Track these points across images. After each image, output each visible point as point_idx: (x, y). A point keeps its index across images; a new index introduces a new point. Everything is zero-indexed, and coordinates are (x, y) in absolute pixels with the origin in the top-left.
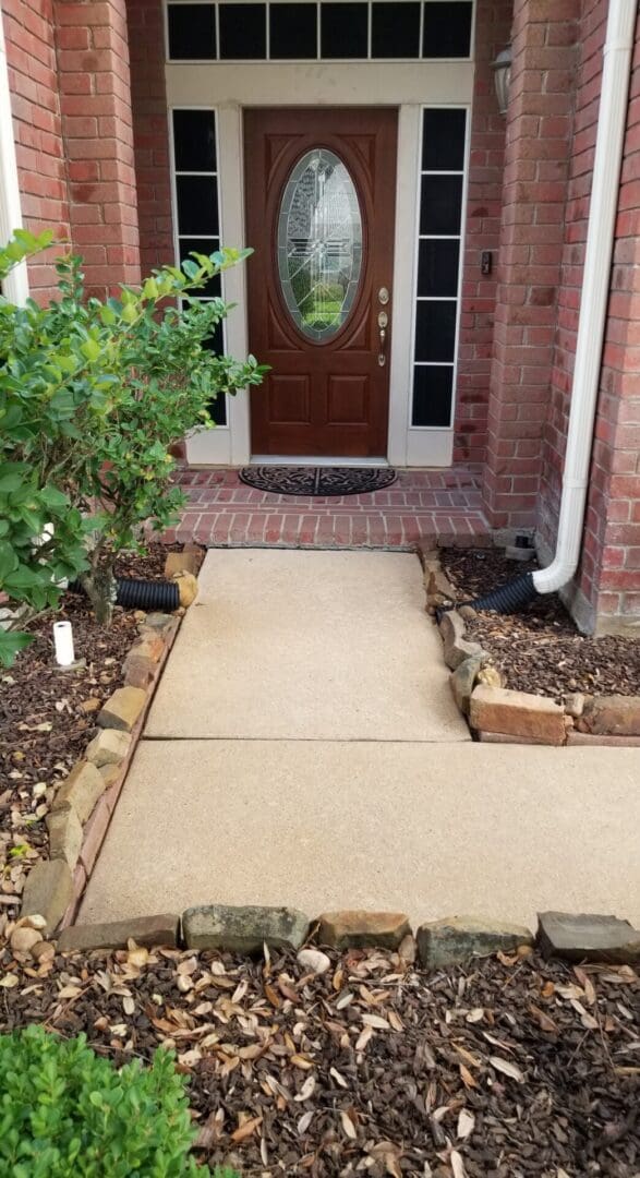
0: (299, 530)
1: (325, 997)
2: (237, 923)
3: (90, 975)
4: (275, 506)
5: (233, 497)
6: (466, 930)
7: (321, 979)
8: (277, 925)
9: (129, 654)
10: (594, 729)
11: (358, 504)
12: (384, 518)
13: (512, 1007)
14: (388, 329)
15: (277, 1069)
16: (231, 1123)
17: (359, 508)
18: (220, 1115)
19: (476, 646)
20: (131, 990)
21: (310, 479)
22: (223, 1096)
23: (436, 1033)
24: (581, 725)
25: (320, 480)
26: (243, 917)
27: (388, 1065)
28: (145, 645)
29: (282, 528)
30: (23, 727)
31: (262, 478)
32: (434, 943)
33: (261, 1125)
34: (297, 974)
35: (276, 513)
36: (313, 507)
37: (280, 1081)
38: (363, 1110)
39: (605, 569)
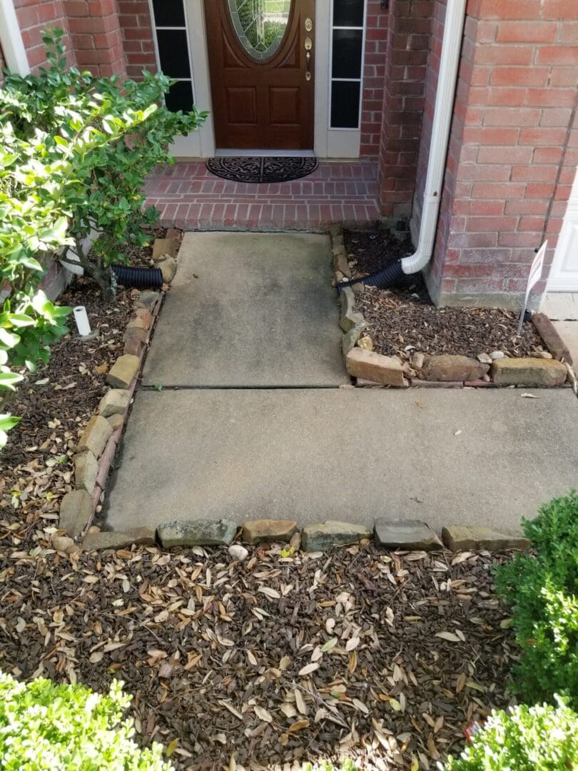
0: (247, 218)
1: (243, 576)
2: (191, 532)
3: (103, 566)
4: (231, 196)
5: (202, 189)
6: (329, 533)
7: (242, 564)
8: (216, 532)
9: (128, 326)
10: (428, 378)
11: (291, 194)
12: (308, 206)
13: (352, 579)
14: (312, 52)
15: (212, 624)
16: (184, 660)
17: (290, 197)
18: (177, 656)
19: (359, 315)
20: (127, 575)
21: (257, 167)
22: (180, 643)
23: (307, 598)
24: (421, 375)
25: (264, 169)
26: (195, 528)
27: (277, 620)
28: (138, 319)
29: (236, 215)
30: (58, 387)
31: (222, 168)
32: (310, 541)
33: (201, 659)
34: (228, 560)
35: (231, 203)
36: (259, 197)
37: (214, 631)
38: (261, 650)
39: (447, 263)
